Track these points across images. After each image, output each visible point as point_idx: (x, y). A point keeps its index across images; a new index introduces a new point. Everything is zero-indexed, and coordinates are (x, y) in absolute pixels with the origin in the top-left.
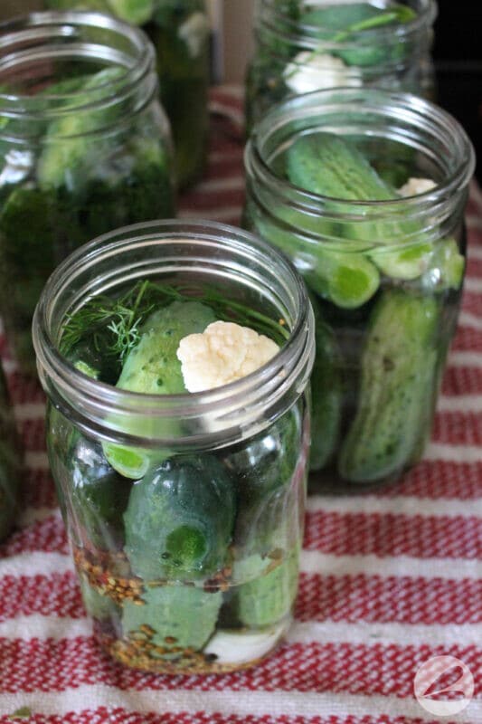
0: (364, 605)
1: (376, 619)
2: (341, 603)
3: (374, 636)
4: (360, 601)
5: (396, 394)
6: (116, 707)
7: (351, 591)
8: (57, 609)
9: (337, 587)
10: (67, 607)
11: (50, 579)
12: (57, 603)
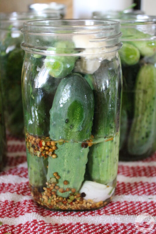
0: (144, 190)
1: (150, 194)
2: (134, 190)
3: (150, 199)
4: (142, 189)
5: (148, 106)
6: (41, 220)
7: (138, 186)
8: (17, 191)
9: (132, 186)
10: (21, 191)
11: (14, 185)
12: (17, 189)
